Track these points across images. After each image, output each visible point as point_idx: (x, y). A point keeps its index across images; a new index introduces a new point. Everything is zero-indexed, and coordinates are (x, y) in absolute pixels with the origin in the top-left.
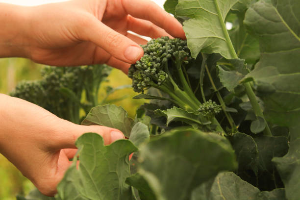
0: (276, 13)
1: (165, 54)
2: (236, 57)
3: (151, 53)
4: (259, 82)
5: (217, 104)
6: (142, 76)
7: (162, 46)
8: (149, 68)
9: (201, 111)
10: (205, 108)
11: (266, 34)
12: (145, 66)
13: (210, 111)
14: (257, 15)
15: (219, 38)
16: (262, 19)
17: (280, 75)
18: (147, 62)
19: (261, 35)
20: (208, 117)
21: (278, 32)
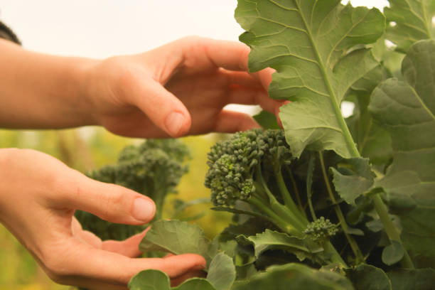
0: (413, 95)
1: (255, 152)
2: (358, 155)
3: (236, 152)
4: (392, 194)
5: (333, 223)
6: (222, 185)
7: (251, 142)
8: (231, 173)
9: (309, 233)
10: (315, 229)
11: (400, 125)
12: (226, 170)
13: (322, 233)
14: (387, 98)
15: (332, 129)
16: (394, 103)
17: (422, 183)
18: (227, 164)
19: (394, 126)
20: (320, 242)
21: (417, 122)
